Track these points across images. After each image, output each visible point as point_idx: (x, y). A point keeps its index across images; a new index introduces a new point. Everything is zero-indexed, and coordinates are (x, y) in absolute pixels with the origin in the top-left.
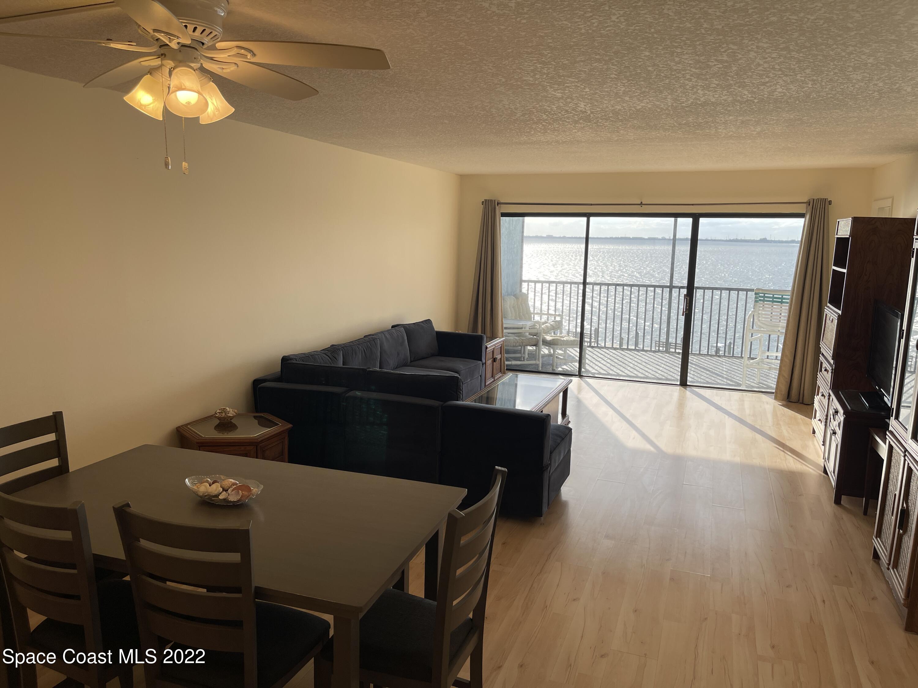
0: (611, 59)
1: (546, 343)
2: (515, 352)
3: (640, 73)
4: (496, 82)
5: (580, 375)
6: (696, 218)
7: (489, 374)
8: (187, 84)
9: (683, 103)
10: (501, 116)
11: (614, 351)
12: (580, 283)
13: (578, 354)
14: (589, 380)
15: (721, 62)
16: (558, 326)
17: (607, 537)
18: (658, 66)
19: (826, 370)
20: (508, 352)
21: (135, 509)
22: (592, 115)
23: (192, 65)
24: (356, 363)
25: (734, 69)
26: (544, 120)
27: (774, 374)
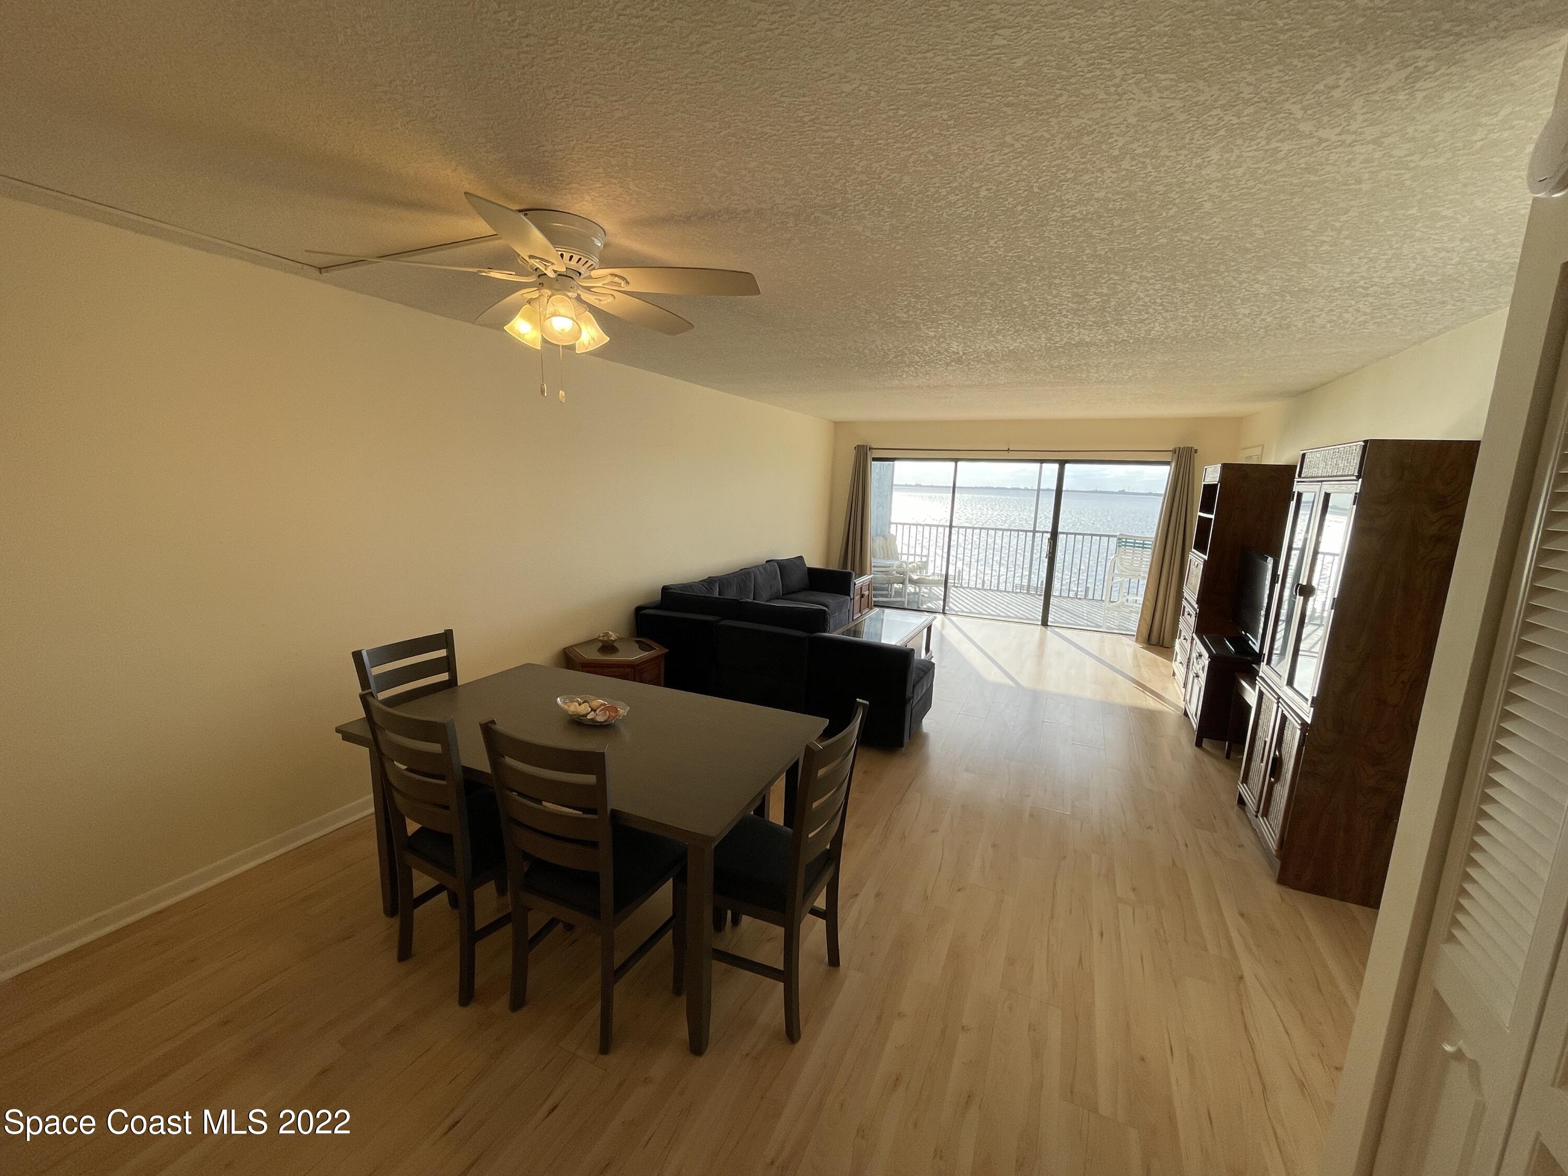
0: (986, 292)
1: (912, 581)
2: (882, 589)
3: (1015, 308)
4: (869, 319)
5: (944, 613)
6: (1062, 463)
7: (857, 609)
8: (562, 311)
9: (1057, 342)
10: (874, 358)
11: (977, 592)
12: (947, 526)
13: (943, 594)
14: (954, 618)
15: (1101, 295)
16: (924, 566)
17: (967, 770)
18: (1034, 299)
19: (1189, 614)
20: (875, 589)
21: (500, 727)
22: (964, 357)
23: (570, 294)
24: (731, 594)
25: (1113, 304)
26: (917, 363)
27: (1136, 617)
